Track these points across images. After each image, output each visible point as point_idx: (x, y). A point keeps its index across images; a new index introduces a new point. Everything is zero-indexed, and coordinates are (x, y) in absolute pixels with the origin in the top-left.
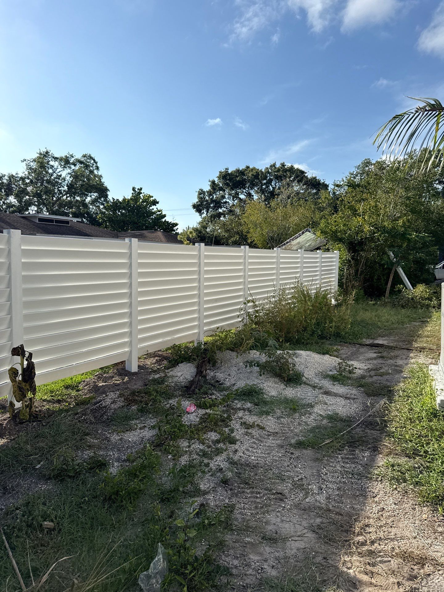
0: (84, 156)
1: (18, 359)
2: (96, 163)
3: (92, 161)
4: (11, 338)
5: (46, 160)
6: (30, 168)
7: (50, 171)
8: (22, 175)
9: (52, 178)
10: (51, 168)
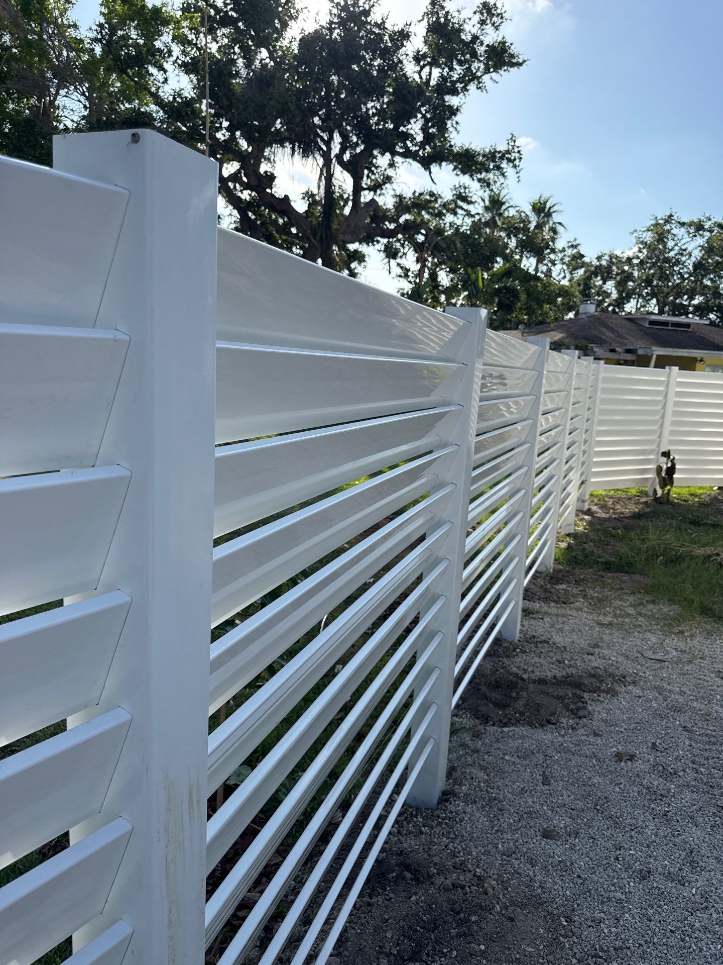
1: (664, 459)
4: (659, 446)
5: (668, 227)
6: (642, 243)
7: (670, 244)
8: (630, 253)
9: (672, 254)
10: (673, 240)
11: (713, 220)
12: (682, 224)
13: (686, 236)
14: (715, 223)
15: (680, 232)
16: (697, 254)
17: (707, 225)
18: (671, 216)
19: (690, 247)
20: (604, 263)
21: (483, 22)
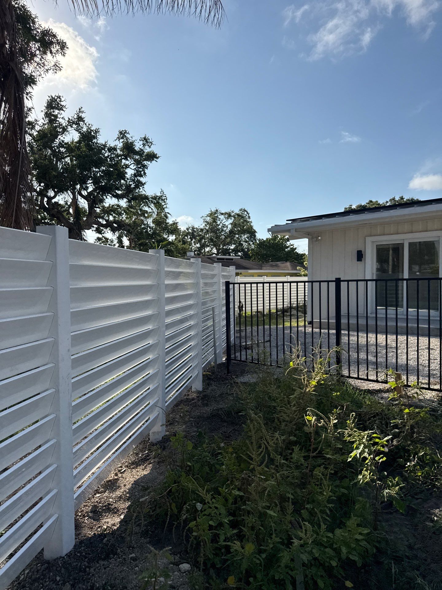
0: (241, 210)
2: (249, 214)
3: (246, 213)
5: (216, 215)
6: (206, 222)
7: (219, 223)
8: (202, 227)
9: (220, 227)
10: (219, 220)
11: (235, 212)
12: (222, 214)
13: (224, 219)
14: (236, 213)
15: (222, 217)
16: (230, 226)
17: (233, 214)
18: (217, 210)
19: (227, 223)
20: (190, 231)
21: (144, 145)
